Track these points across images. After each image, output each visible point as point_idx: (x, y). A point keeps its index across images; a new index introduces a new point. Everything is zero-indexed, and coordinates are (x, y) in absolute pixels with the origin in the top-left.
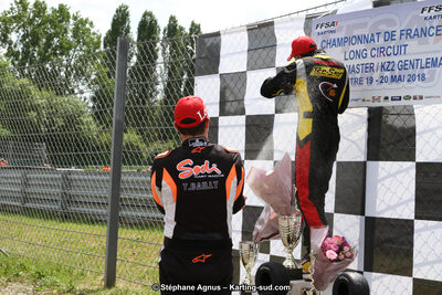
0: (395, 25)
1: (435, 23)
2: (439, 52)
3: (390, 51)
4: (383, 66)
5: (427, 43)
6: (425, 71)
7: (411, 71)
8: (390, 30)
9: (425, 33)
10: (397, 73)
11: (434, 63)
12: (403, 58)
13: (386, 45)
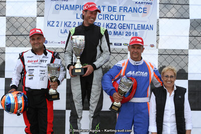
0: (116, 3)
1: (143, 6)
2: (146, 21)
3: (112, 17)
4: (107, 26)
5: (138, 16)
6: (137, 31)
7: (127, 30)
8: (112, 5)
9: (136, 10)
10: (118, 30)
11: (143, 27)
12: (122, 22)
13: (109, 14)
